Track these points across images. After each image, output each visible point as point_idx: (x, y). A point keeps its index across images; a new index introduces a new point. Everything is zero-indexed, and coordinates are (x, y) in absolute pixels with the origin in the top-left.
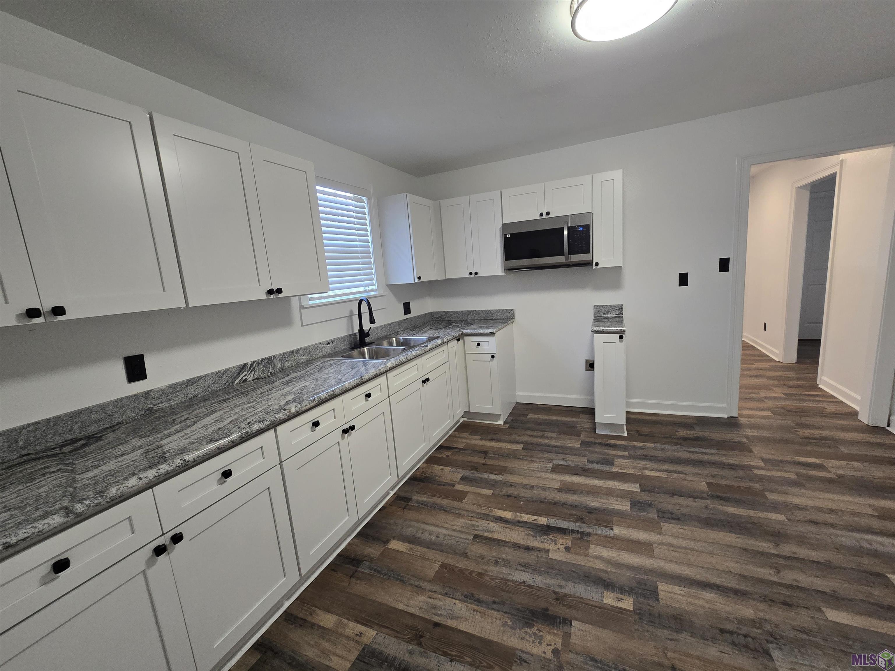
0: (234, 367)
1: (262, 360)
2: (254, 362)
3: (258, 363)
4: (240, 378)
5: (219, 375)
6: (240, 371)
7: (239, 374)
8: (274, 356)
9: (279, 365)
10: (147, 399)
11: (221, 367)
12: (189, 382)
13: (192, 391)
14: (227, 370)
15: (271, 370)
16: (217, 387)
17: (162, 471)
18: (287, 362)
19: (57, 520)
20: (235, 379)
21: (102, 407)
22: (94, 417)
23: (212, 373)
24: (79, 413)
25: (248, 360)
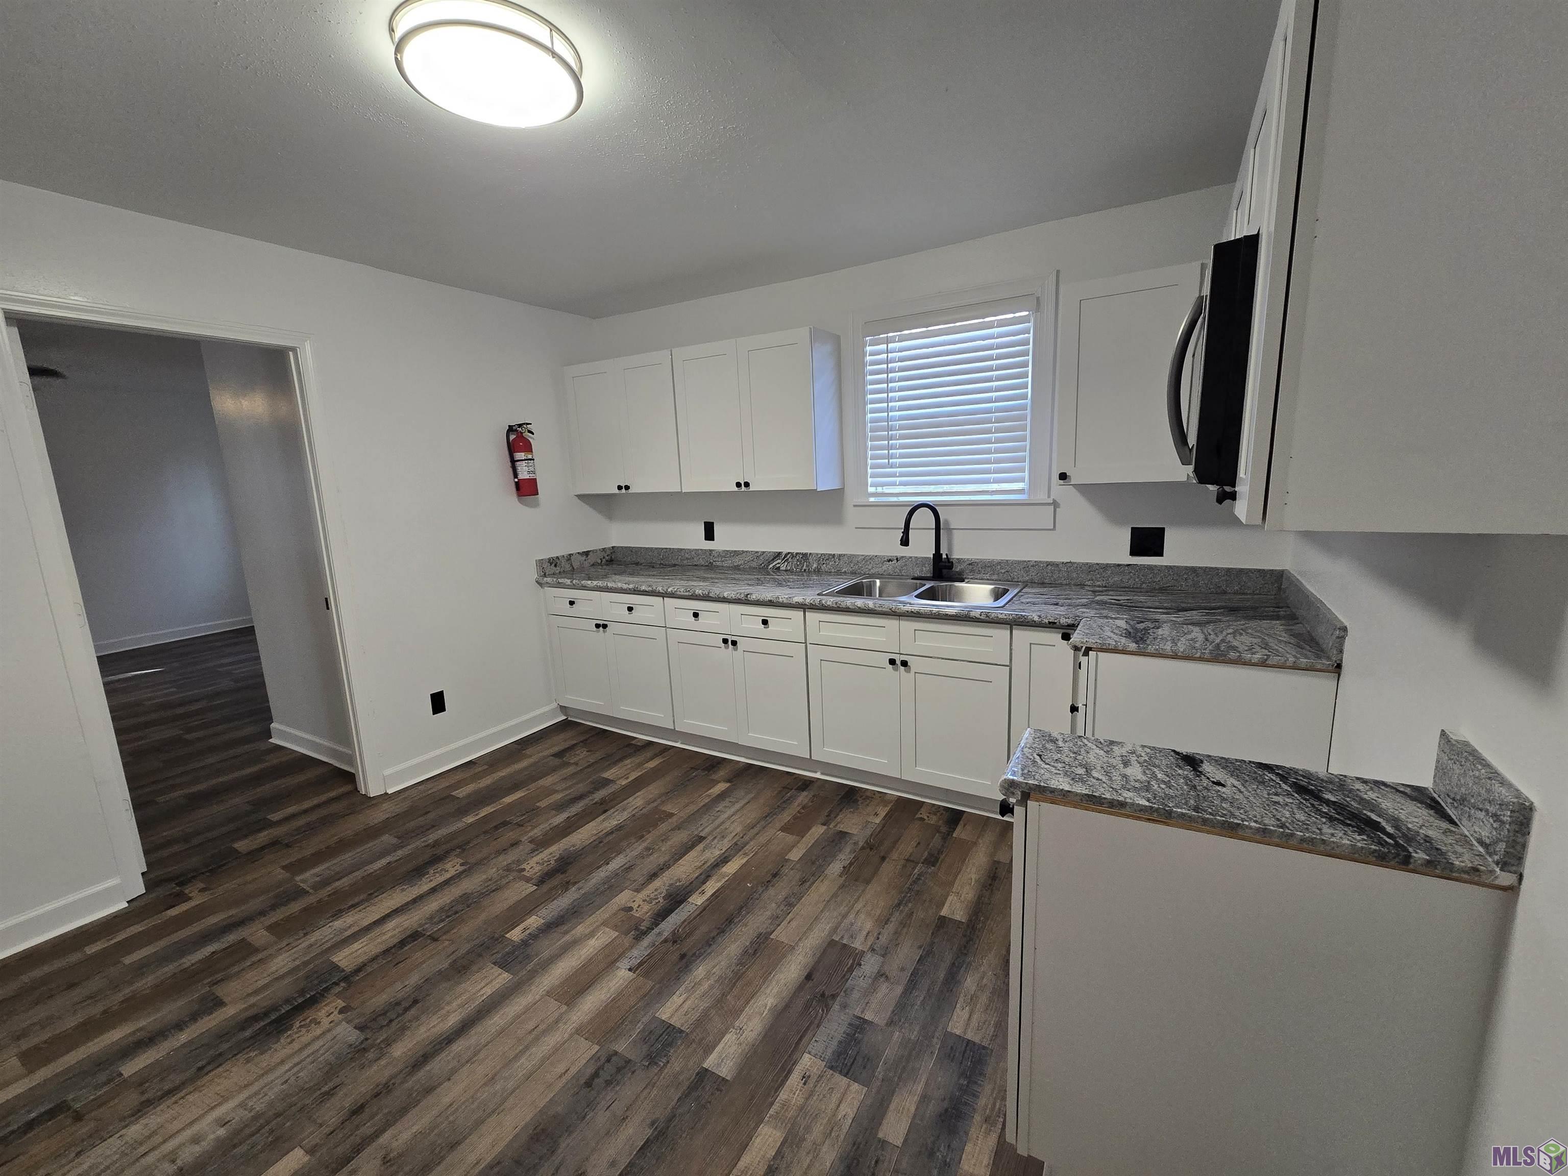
0: (770, 552)
1: (797, 554)
2: (789, 553)
3: (793, 555)
4: (774, 564)
5: (757, 555)
6: (775, 558)
7: (773, 559)
8: (810, 554)
9: (815, 566)
10: (710, 555)
11: (760, 549)
12: (736, 553)
13: (737, 561)
14: (764, 552)
15: (804, 568)
16: (754, 564)
17: (598, 584)
18: (824, 565)
19: (568, 582)
20: (769, 563)
21: (690, 551)
22: (687, 556)
23: (752, 551)
24: (681, 550)
25: (785, 550)
